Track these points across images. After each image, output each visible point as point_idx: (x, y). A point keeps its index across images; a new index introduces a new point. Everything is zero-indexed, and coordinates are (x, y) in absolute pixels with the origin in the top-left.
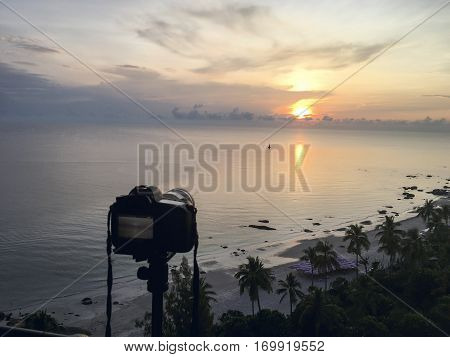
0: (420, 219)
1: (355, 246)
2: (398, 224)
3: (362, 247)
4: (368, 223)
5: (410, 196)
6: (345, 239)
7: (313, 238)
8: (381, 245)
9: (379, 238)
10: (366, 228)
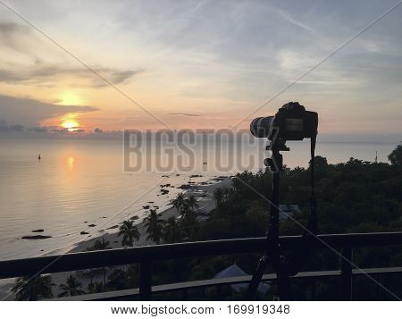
0: (175, 208)
1: (128, 239)
2: (160, 215)
3: (134, 239)
4: (136, 218)
5: (166, 192)
6: (120, 234)
7: (90, 238)
8: (148, 235)
9: (146, 229)
10: (136, 222)
